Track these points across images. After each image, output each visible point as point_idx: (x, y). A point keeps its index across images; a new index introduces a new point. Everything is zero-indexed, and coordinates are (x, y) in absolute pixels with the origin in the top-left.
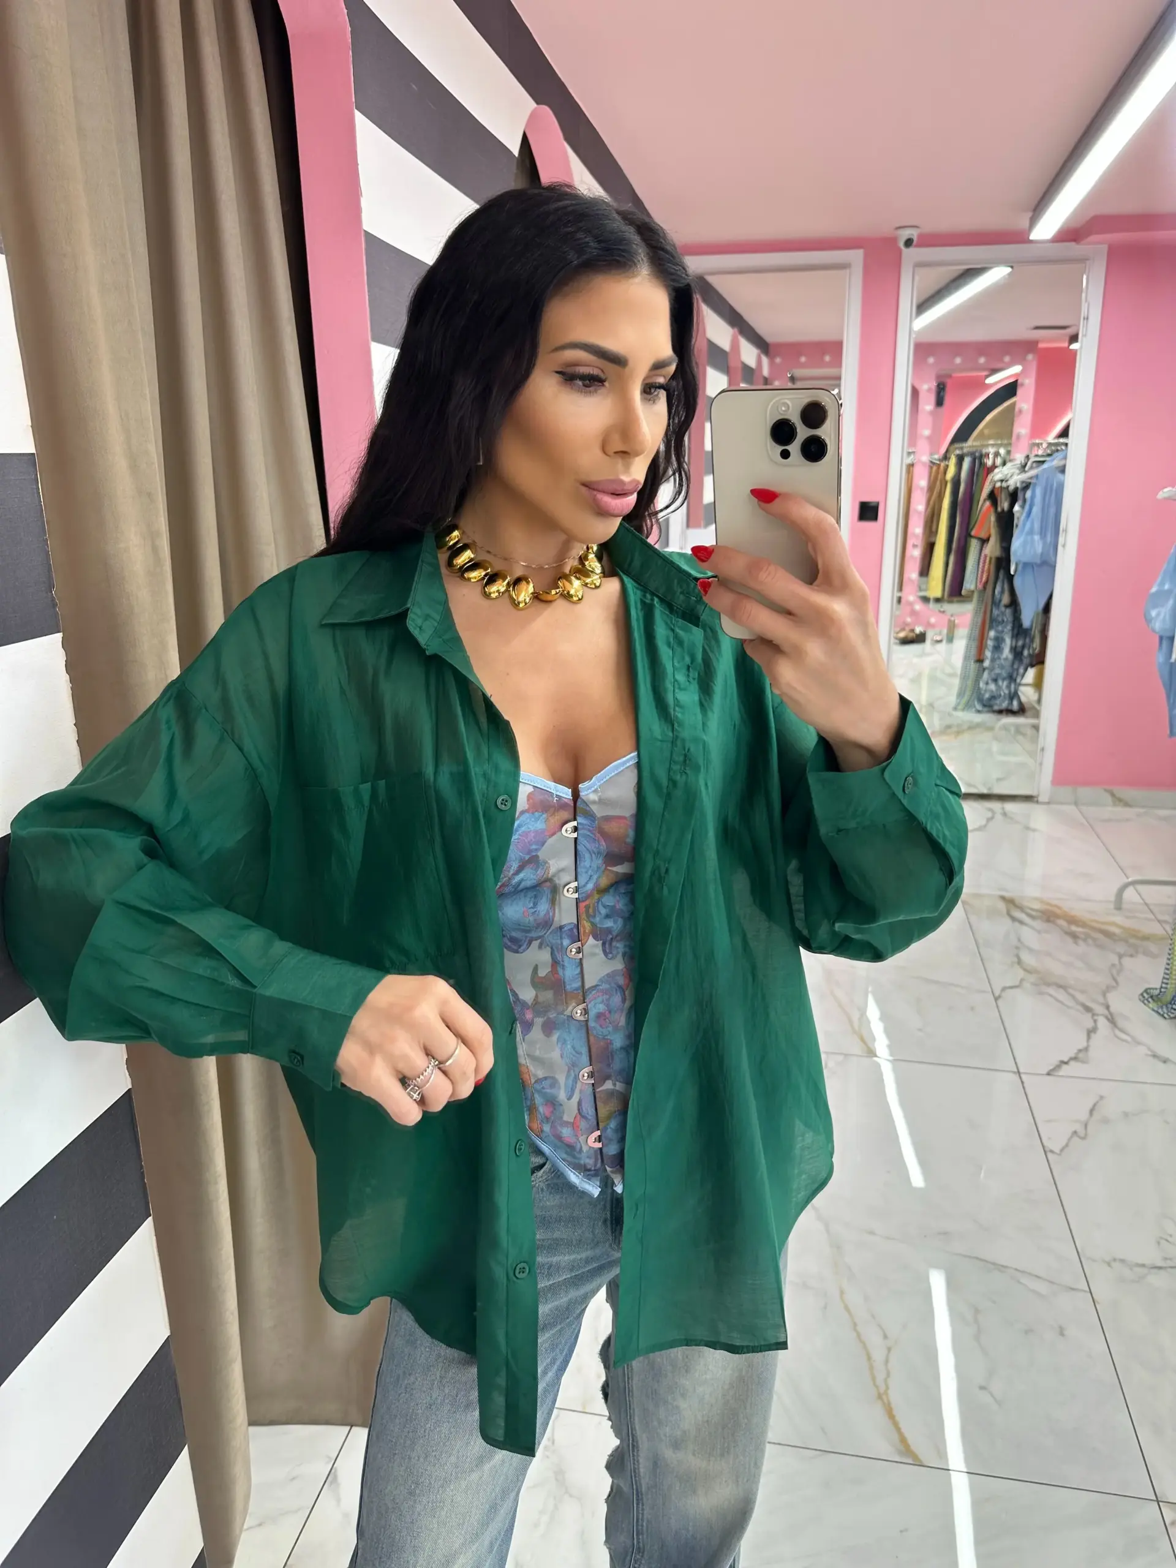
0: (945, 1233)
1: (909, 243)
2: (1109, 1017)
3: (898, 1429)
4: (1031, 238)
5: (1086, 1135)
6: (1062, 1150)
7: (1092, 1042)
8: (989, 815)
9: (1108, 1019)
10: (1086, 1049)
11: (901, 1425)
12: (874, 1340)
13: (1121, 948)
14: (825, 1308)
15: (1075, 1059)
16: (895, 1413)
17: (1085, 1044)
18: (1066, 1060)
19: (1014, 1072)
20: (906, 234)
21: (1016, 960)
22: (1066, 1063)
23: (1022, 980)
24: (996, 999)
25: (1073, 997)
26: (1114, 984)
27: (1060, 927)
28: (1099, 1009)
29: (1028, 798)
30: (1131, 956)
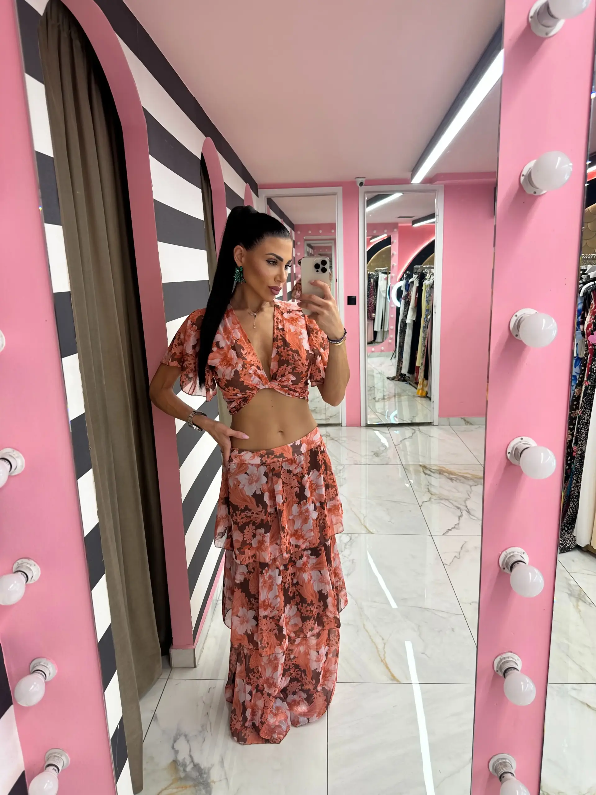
0: (405, 599)
1: (361, 184)
2: (468, 510)
3: (390, 672)
4: (413, 182)
5: (460, 557)
6: (450, 564)
7: (460, 520)
8: (413, 431)
9: (467, 511)
10: (458, 524)
11: (391, 670)
12: (378, 641)
13: (471, 483)
14: (358, 631)
15: (454, 528)
16: (389, 666)
17: (458, 522)
18: (450, 529)
19: (429, 535)
20: (360, 180)
21: (427, 490)
22: (450, 530)
23: (430, 498)
24: (420, 507)
25: (452, 504)
26: (469, 497)
27: (445, 476)
28: (463, 508)
29: (429, 424)
30: (476, 486)
